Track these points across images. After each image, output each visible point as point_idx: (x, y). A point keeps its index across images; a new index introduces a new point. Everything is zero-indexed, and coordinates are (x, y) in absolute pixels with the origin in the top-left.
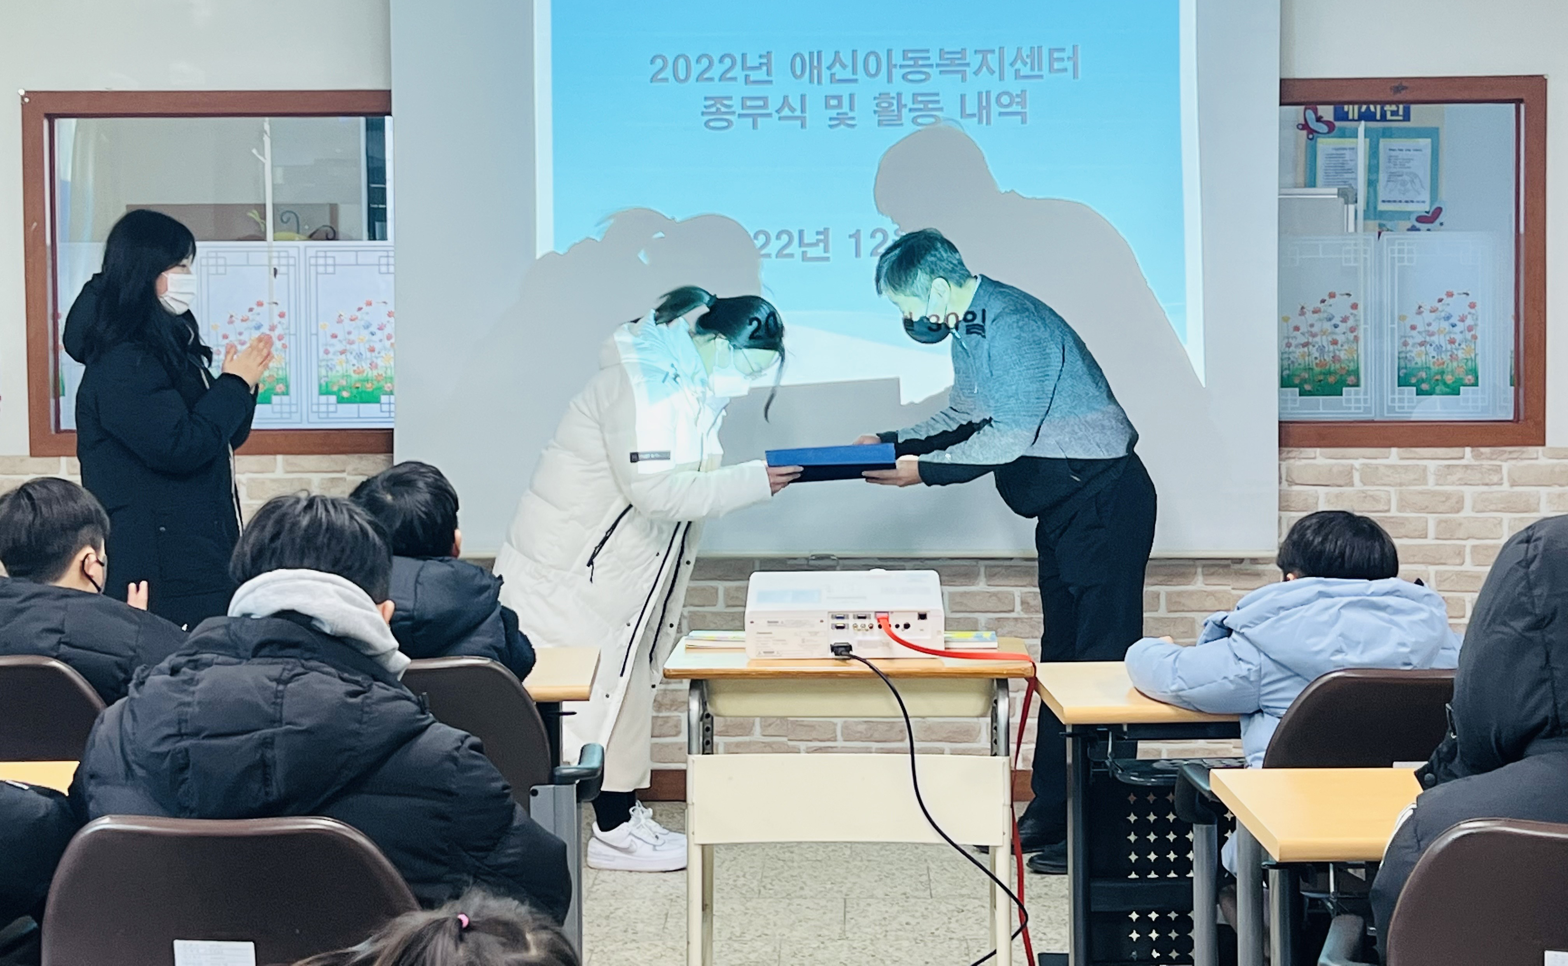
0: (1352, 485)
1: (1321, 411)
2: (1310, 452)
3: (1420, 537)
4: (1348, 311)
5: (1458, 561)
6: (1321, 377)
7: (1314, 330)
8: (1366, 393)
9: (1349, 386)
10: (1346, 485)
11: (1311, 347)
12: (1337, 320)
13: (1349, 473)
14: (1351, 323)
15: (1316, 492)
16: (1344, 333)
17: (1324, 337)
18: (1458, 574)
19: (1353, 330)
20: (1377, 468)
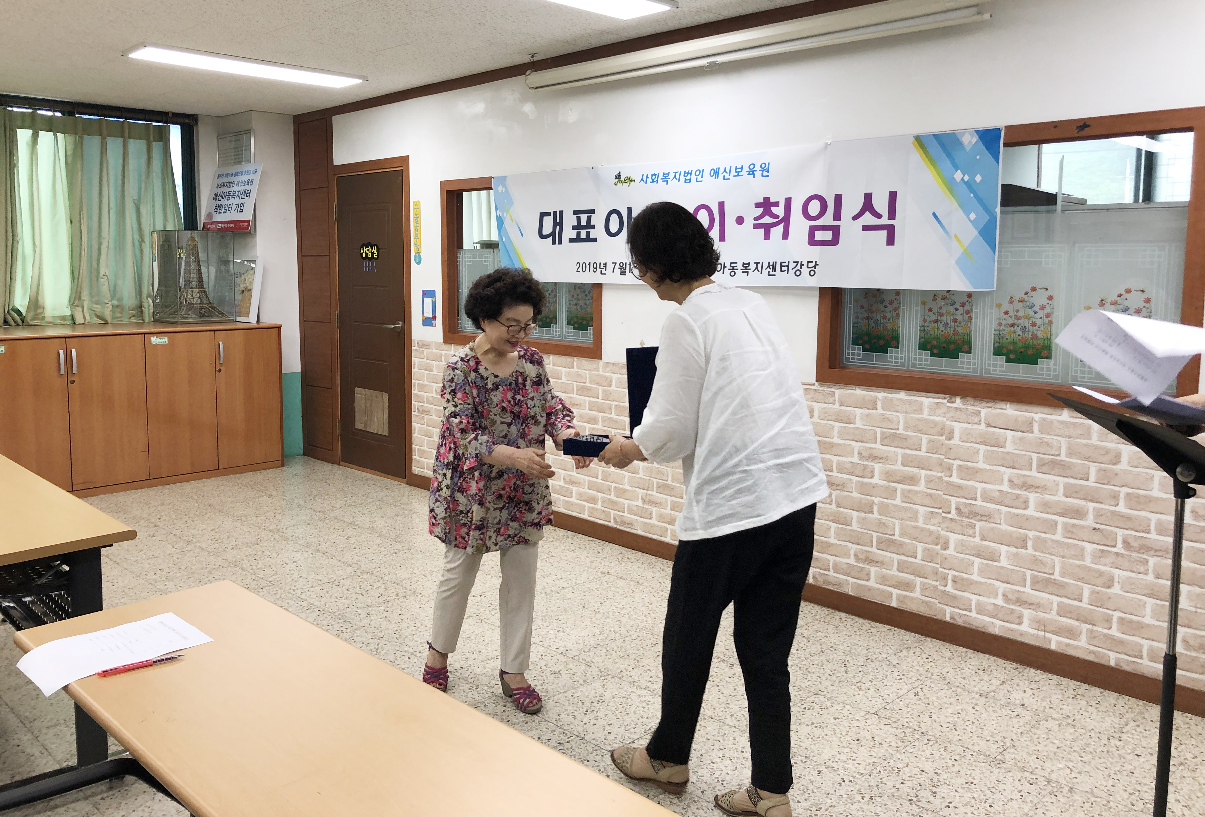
0: (1032, 433)
1: (1021, 375)
2: (1002, 405)
3: (1082, 479)
4: (1045, 301)
5: (1113, 503)
6: (1022, 350)
7: (1020, 314)
8: (1055, 365)
9: (1043, 358)
10: (1027, 432)
11: (1016, 327)
12: (1036, 308)
13: (1030, 423)
14: (1047, 310)
15: (1005, 433)
16: (1041, 318)
17: (1026, 320)
18: (1114, 513)
19: (1048, 315)
20: (1052, 422)
